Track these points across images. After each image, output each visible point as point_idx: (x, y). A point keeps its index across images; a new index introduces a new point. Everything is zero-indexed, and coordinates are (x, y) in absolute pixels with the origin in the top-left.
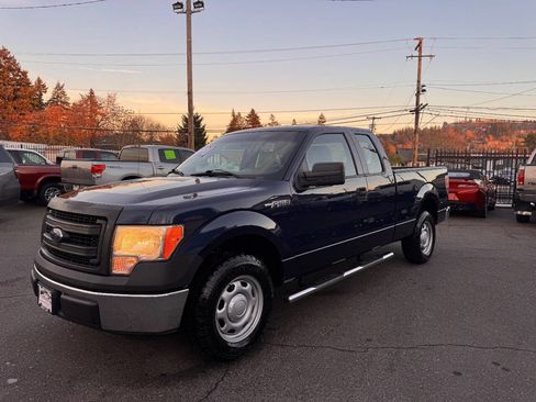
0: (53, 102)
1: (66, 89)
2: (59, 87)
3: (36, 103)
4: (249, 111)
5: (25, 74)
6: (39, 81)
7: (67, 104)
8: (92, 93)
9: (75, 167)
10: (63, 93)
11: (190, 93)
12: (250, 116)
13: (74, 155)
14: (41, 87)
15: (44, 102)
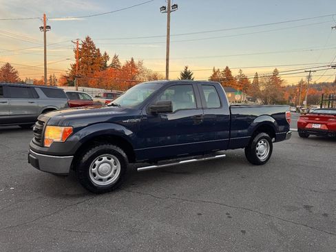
0: (112, 66)
1: (119, 58)
2: (116, 57)
3: (102, 66)
4: (225, 68)
5: (98, 50)
6: (106, 54)
7: (119, 66)
8: (132, 60)
9: (98, 102)
10: (118, 60)
11: (167, 60)
12: (225, 71)
13: (102, 95)
14: (106, 57)
15: (108, 65)
